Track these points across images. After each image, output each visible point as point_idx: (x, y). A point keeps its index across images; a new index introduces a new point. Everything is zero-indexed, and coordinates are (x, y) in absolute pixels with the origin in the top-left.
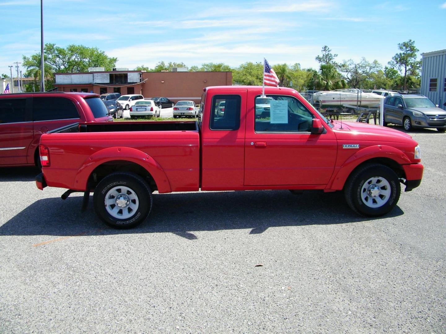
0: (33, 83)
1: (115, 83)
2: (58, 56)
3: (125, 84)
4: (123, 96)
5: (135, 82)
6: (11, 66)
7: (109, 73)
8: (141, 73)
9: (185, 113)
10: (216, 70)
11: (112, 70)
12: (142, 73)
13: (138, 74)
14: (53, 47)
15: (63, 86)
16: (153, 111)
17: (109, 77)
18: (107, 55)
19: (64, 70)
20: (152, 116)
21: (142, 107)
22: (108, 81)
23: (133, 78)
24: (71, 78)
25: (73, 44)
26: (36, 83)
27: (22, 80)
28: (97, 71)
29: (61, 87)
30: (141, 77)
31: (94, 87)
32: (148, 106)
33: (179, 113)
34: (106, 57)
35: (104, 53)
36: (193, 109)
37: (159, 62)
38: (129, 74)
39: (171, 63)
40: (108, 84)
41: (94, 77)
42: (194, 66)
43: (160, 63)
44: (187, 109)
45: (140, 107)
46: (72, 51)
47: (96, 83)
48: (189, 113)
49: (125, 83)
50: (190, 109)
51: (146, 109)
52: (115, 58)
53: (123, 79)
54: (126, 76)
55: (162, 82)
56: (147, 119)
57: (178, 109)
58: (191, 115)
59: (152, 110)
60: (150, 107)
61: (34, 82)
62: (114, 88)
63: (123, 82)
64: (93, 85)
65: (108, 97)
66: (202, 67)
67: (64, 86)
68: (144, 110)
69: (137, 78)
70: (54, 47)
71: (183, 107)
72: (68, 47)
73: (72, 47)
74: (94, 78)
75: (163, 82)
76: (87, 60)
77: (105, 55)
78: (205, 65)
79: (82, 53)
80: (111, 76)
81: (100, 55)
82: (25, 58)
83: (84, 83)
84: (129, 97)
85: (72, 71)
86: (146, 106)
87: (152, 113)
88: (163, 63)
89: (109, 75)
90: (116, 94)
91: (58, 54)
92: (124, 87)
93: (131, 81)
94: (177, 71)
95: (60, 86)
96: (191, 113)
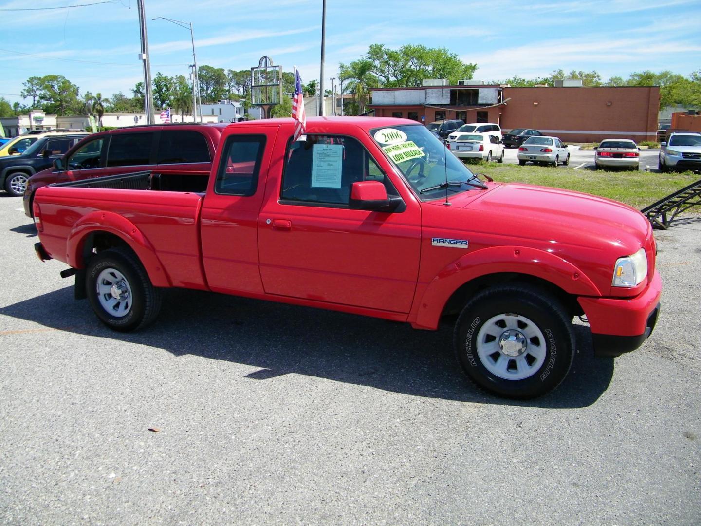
0: (349, 103)
1: (459, 105)
2: (387, 63)
3: (475, 106)
4: (466, 126)
5: (489, 102)
6: (333, 78)
7: (450, 89)
8: (501, 89)
9: (537, 156)
10: (642, 84)
11: (458, 84)
12: (503, 88)
13: (495, 90)
14: (380, 49)
15: (382, 108)
16: (483, 151)
17: (449, 95)
18: (461, 61)
19: (394, 83)
20: (481, 159)
21: (467, 144)
22: (447, 101)
23: (487, 97)
24: (394, 96)
25: (408, 44)
26: (354, 102)
27: (343, 97)
28: (435, 85)
29: (379, 109)
30: (499, 94)
31: (427, 110)
32: (476, 142)
33: (526, 157)
34: (458, 64)
35: (457, 57)
36: (551, 151)
37: (555, 71)
38: (480, 90)
39: (575, 72)
40: (448, 106)
41: (428, 94)
42: (616, 77)
43: (557, 72)
44: (541, 151)
45: (463, 144)
46: (407, 55)
47: (428, 105)
48: (543, 157)
49: (473, 105)
50: (547, 150)
51: (472, 147)
52: (473, 65)
53: (471, 98)
54: (475, 93)
55: (534, 103)
56: (472, 164)
57: (527, 150)
58: (548, 160)
59: (481, 149)
60: (479, 145)
61: (352, 102)
62: (457, 112)
63: (471, 103)
64: (425, 107)
65: (444, 125)
66: (631, 78)
67: (384, 108)
68: (469, 148)
69: (494, 96)
70: (382, 49)
71: (534, 147)
72: (402, 49)
73: (407, 48)
74: (427, 96)
75: (537, 103)
76: (430, 68)
77: (457, 60)
78: (635, 75)
79: (420, 58)
80: (453, 94)
81: (450, 60)
82: (342, 67)
83: (413, 103)
84: (475, 127)
85: (407, 85)
86: (472, 143)
87: (481, 155)
88: (560, 73)
89: (449, 91)
90: (457, 122)
91: (387, 60)
92: (471, 110)
93: (484, 102)
94: (564, 86)
95: (378, 107)
96: (548, 157)
